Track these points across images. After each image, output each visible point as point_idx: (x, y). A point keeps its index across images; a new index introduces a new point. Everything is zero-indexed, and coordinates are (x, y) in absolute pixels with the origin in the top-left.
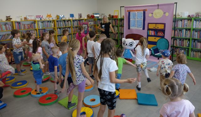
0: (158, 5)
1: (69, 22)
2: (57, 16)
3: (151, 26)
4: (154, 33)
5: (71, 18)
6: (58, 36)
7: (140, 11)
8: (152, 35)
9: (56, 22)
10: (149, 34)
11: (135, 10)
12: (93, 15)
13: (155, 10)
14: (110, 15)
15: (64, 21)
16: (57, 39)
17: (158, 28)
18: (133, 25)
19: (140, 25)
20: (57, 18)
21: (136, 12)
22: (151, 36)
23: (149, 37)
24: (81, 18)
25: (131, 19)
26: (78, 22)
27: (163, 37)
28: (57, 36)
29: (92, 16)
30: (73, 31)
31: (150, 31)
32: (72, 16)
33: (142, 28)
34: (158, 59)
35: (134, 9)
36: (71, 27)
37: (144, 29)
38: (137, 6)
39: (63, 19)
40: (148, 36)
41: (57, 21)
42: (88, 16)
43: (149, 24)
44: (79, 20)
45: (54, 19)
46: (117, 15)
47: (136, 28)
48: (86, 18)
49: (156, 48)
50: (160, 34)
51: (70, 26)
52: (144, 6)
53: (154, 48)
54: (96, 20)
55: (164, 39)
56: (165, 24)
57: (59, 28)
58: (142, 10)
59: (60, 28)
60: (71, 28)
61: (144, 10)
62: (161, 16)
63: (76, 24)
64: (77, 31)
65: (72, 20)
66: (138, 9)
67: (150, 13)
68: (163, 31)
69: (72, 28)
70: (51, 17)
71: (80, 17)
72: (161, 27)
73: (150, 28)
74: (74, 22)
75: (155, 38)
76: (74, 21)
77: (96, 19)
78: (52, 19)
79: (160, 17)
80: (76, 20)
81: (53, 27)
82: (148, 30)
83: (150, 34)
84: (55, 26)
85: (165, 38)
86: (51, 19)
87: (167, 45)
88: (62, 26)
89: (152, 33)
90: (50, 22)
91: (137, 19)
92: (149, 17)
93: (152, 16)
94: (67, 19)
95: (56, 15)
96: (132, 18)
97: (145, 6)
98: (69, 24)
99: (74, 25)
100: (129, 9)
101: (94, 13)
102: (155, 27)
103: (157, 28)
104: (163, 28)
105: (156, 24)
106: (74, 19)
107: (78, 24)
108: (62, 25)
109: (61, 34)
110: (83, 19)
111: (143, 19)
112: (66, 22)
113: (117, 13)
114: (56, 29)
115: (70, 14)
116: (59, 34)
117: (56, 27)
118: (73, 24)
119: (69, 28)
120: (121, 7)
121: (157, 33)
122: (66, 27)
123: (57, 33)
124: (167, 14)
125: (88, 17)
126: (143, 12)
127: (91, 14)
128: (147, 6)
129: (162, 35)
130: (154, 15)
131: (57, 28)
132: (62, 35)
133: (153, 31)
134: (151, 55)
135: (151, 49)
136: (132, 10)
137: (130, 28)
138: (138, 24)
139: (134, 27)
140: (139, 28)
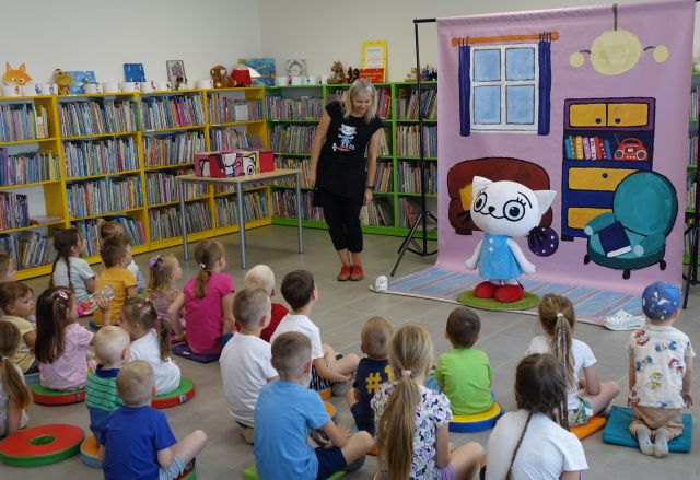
0: (615, 9)
1: (127, 108)
2: (60, 76)
3: (583, 117)
4: (598, 148)
5: (131, 88)
6: (69, 186)
7: (521, 38)
8: (588, 157)
9: (55, 106)
10: (571, 155)
11: (496, 35)
12: (242, 68)
13: (597, 32)
14: (338, 69)
15: (99, 101)
16: (66, 202)
17: (618, 121)
18: (487, 115)
19: (521, 114)
20: (61, 87)
21: (503, 48)
22: (586, 163)
23: (573, 171)
24: (183, 88)
25: (473, 84)
26: (172, 105)
27: (645, 166)
28: (64, 186)
29: (236, 74)
30: (145, 156)
31: (579, 139)
32: (135, 72)
33: (536, 127)
34: (626, 276)
35: (491, 31)
36: (134, 135)
37: (544, 129)
38: (506, 14)
39: (92, 91)
40: (569, 163)
41: (64, 105)
42: (216, 74)
43: (569, 103)
44: (177, 98)
45: (46, 93)
46: (379, 65)
47: (503, 126)
48: (207, 85)
49: (612, 221)
50: (631, 152)
51: (129, 128)
52: (541, 17)
53: (603, 225)
54: (261, 96)
55: (648, 175)
56: (651, 103)
57: (73, 142)
58: (533, 37)
59: (78, 143)
60: (136, 142)
61: (541, 36)
62: (632, 65)
63: (158, 118)
64: (165, 155)
65: (137, 99)
66: (515, 33)
67: (573, 51)
68: (645, 136)
69: (139, 138)
70: (28, 79)
71: (180, 80)
72: (633, 116)
73: (575, 122)
74: (150, 106)
75: (605, 176)
76: (148, 100)
77: (258, 90)
78: (37, 91)
79: (625, 70)
80: (159, 98)
81: (42, 134)
82: (565, 138)
83: (580, 157)
84: (51, 130)
85: (655, 169)
86: (29, 92)
87: (668, 203)
88: (89, 130)
89: (587, 148)
90: (29, 106)
91: (510, 83)
92: (569, 67)
93: (588, 64)
94: (114, 90)
95: (51, 72)
96: (478, 77)
97: (550, 16)
98: (125, 120)
99: (148, 126)
100: (462, 33)
101: (249, 57)
102: (603, 117)
103: (612, 123)
104: (644, 122)
105: (608, 101)
106: (148, 89)
107: (168, 119)
108: (89, 122)
109: (83, 177)
110: (197, 93)
111: (537, 82)
112: (110, 109)
113: (381, 55)
114: (60, 146)
115: (126, 65)
116: (77, 178)
117: (58, 139)
118: (146, 116)
119: (125, 139)
120: (415, 21)
121: (614, 148)
122: (111, 138)
123: (63, 168)
124: (661, 54)
125: (215, 82)
126: (536, 46)
127: (230, 64)
128: (559, 15)
129: (641, 155)
130: (594, 59)
131: (65, 142)
132: (90, 180)
133: (592, 140)
134: (587, 260)
135: (589, 231)
136: (480, 36)
137: (472, 126)
138: (514, 107)
139: (492, 121)
140: (519, 127)
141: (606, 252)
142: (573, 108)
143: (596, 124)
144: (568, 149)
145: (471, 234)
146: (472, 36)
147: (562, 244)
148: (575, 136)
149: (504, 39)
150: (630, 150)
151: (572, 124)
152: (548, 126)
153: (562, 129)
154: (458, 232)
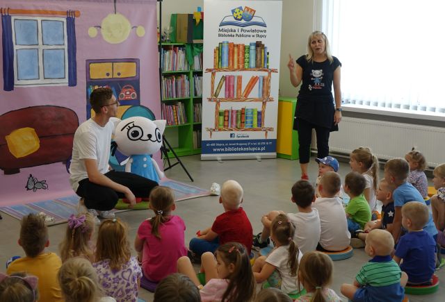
0: (115, 0)
3: (99, 72)
7: (54, 13)
11: (33, 9)
13: (104, 15)
17: (119, 74)
19: (55, 71)
21: (39, 19)
25: (16, 47)
27: (136, 103)
33: (67, 80)
37: (73, 82)
43: (89, 62)
47: (41, 81)
55: (138, 108)
56: (137, 62)
58: (62, 13)
61: (68, 13)
62: (125, 38)
66: (48, 9)
67: (90, 26)
68: (134, 83)
72: (126, 71)
73: (94, 76)
79: (123, 40)
82: (87, 87)
85: (141, 104)
91: (45, 47)
92: (87, 37)
93: (100, 35)
100: (3, 4)
102: (110, 72)
103: (116, 76)
104: (134, 75)
105: (113, 61)
111: (66, 47)
121: (118, 92)
124: (141, 32)
126: (65, 20)
129: (134, 96)
130: (104, 32)
136: (19, 8)
137: (16, 82)
138: (49, 66)
139: (32, 77)
140: (53, 81)
141: (120, 163)
142: (92, 66)
143: (106, 77)
145: (19, 172)
146: (12, 7)
148: (94, 86)
149: (39, 12)
150: (128, 93)
151: (91, 77)
152: (75, 79)
153: (85, 81)
154: (6, 173)
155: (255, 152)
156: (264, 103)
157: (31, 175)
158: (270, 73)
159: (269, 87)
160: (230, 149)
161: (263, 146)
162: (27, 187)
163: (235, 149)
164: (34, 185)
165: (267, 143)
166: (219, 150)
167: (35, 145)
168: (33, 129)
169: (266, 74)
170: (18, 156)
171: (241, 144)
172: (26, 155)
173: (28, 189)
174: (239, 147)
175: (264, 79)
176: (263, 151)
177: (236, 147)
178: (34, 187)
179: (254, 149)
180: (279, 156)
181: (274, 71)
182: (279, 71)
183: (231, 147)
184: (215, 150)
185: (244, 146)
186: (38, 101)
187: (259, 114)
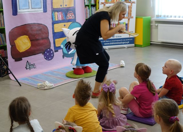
3: (57, 4)
4: (62, 16)
8: (59, 19)
10: (54, 19)
17: (66, 5)
18: (24, 5)
19: (37, 4)
22: (58, 22)
27: (74, 20)
31: (56, 13)
33: (42, 9)
37: (45, 10)
40: (54, 23)
47: (30, 10)
55: (75, 23)
72: (70, 4)
82: (52, 13)
83: (57, 20)
85: (76, 21)
89: (59, 16)
102: (62, 4)
104: (73, 5)
121: (66, 15)
133: (60, 13)
134: (63, 57)
135: (62, 46)
137: (18, 11)
138: (34, 2)
139: (26, 8)
140: (36, 10)
141: (68, 52)
143: (60, 7)
144: (53, 17)
145: (22, 60)
147: (55, 53)
148: (55, 12)
151: (54, 7)
152: (46, 8)
153: (51, 9)
154: (16, 61)
155: (124, 44)
156: (129, 19)
157: (28, 61)
158: (132, 4)
159: (131, 11)
160: (112, 43)
161: (128, 41)
162: (26, 68)
163: (115, 43)
164: (30, 66)
165: (130, 40)
166: (107, 44)
167: (29, 45)
168: (28, 36)
169: (130, 4)
170: (21, 51)
171: (118, 41)
172: (24, 51)
173: (27, 69)
174: (117, 42)
175: (129, 7)
176: (128, 44)
177: (115, 42)
178: (30, 68)
179: (124, 43)
180: (136, 46)
181: (134, 3)
182: (136, 2)
183: (113, 42)
184: (105, 44)
185: (119, 42)
186: (29, 21)
187: (126, 25)
